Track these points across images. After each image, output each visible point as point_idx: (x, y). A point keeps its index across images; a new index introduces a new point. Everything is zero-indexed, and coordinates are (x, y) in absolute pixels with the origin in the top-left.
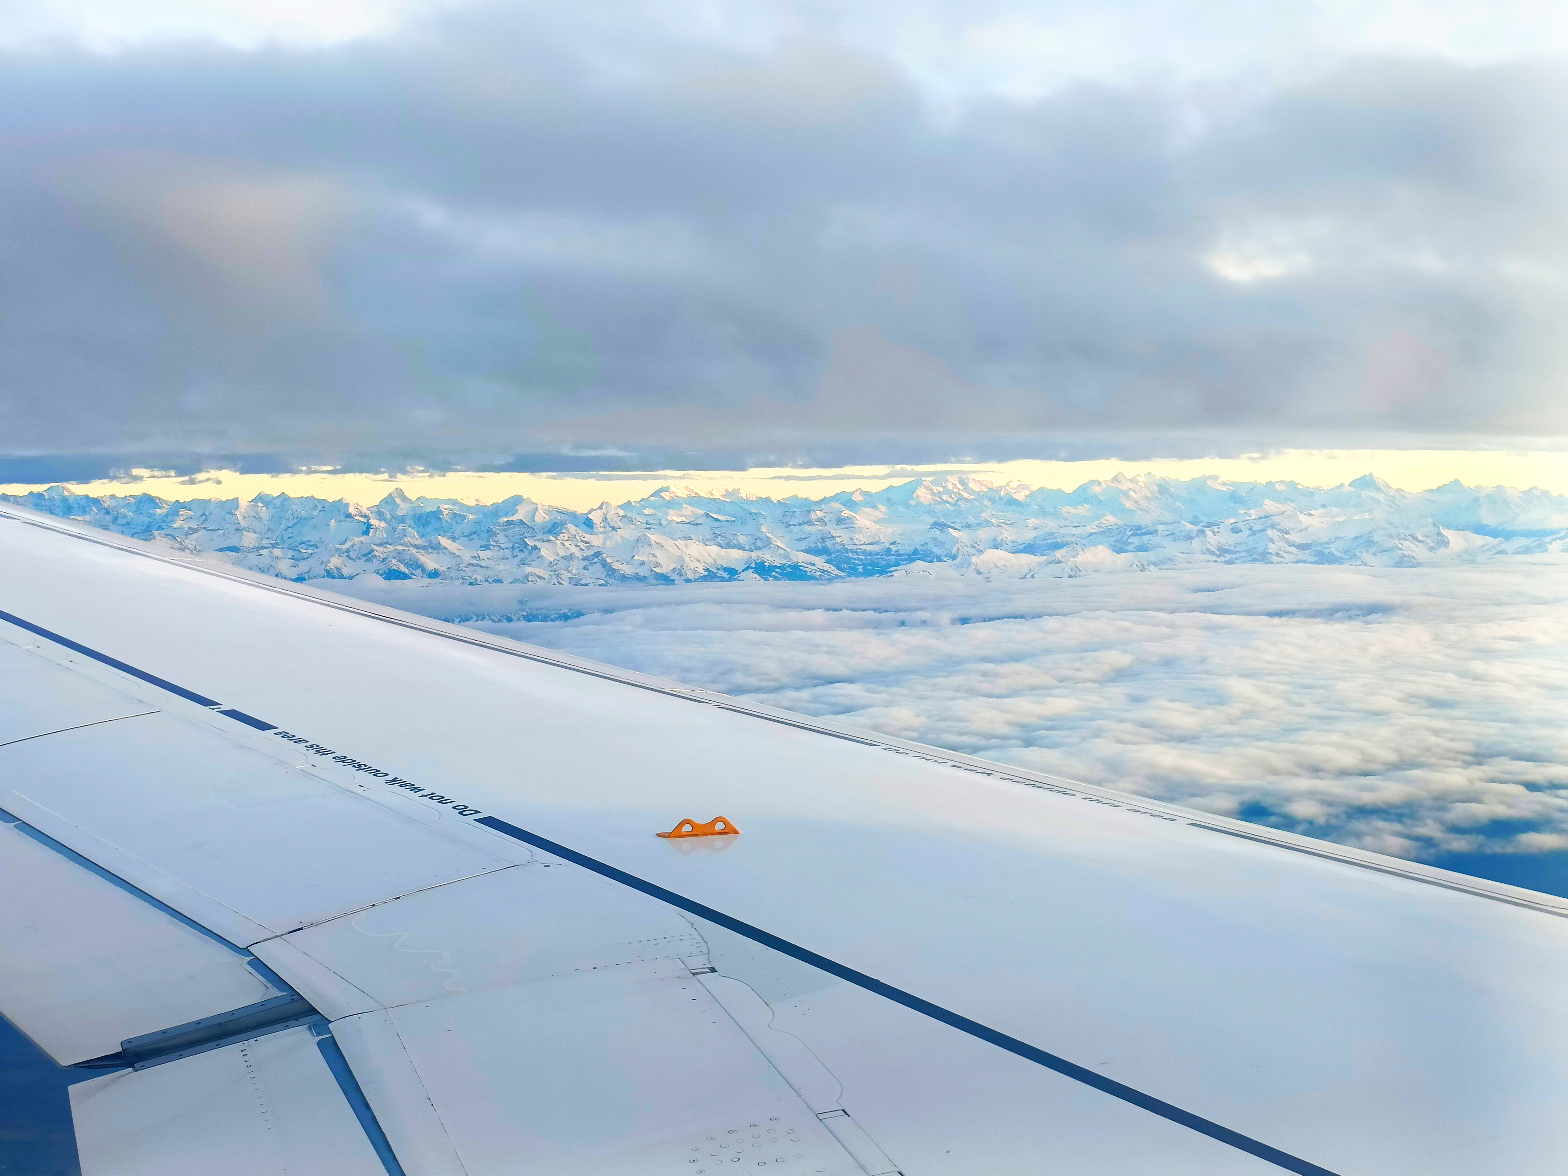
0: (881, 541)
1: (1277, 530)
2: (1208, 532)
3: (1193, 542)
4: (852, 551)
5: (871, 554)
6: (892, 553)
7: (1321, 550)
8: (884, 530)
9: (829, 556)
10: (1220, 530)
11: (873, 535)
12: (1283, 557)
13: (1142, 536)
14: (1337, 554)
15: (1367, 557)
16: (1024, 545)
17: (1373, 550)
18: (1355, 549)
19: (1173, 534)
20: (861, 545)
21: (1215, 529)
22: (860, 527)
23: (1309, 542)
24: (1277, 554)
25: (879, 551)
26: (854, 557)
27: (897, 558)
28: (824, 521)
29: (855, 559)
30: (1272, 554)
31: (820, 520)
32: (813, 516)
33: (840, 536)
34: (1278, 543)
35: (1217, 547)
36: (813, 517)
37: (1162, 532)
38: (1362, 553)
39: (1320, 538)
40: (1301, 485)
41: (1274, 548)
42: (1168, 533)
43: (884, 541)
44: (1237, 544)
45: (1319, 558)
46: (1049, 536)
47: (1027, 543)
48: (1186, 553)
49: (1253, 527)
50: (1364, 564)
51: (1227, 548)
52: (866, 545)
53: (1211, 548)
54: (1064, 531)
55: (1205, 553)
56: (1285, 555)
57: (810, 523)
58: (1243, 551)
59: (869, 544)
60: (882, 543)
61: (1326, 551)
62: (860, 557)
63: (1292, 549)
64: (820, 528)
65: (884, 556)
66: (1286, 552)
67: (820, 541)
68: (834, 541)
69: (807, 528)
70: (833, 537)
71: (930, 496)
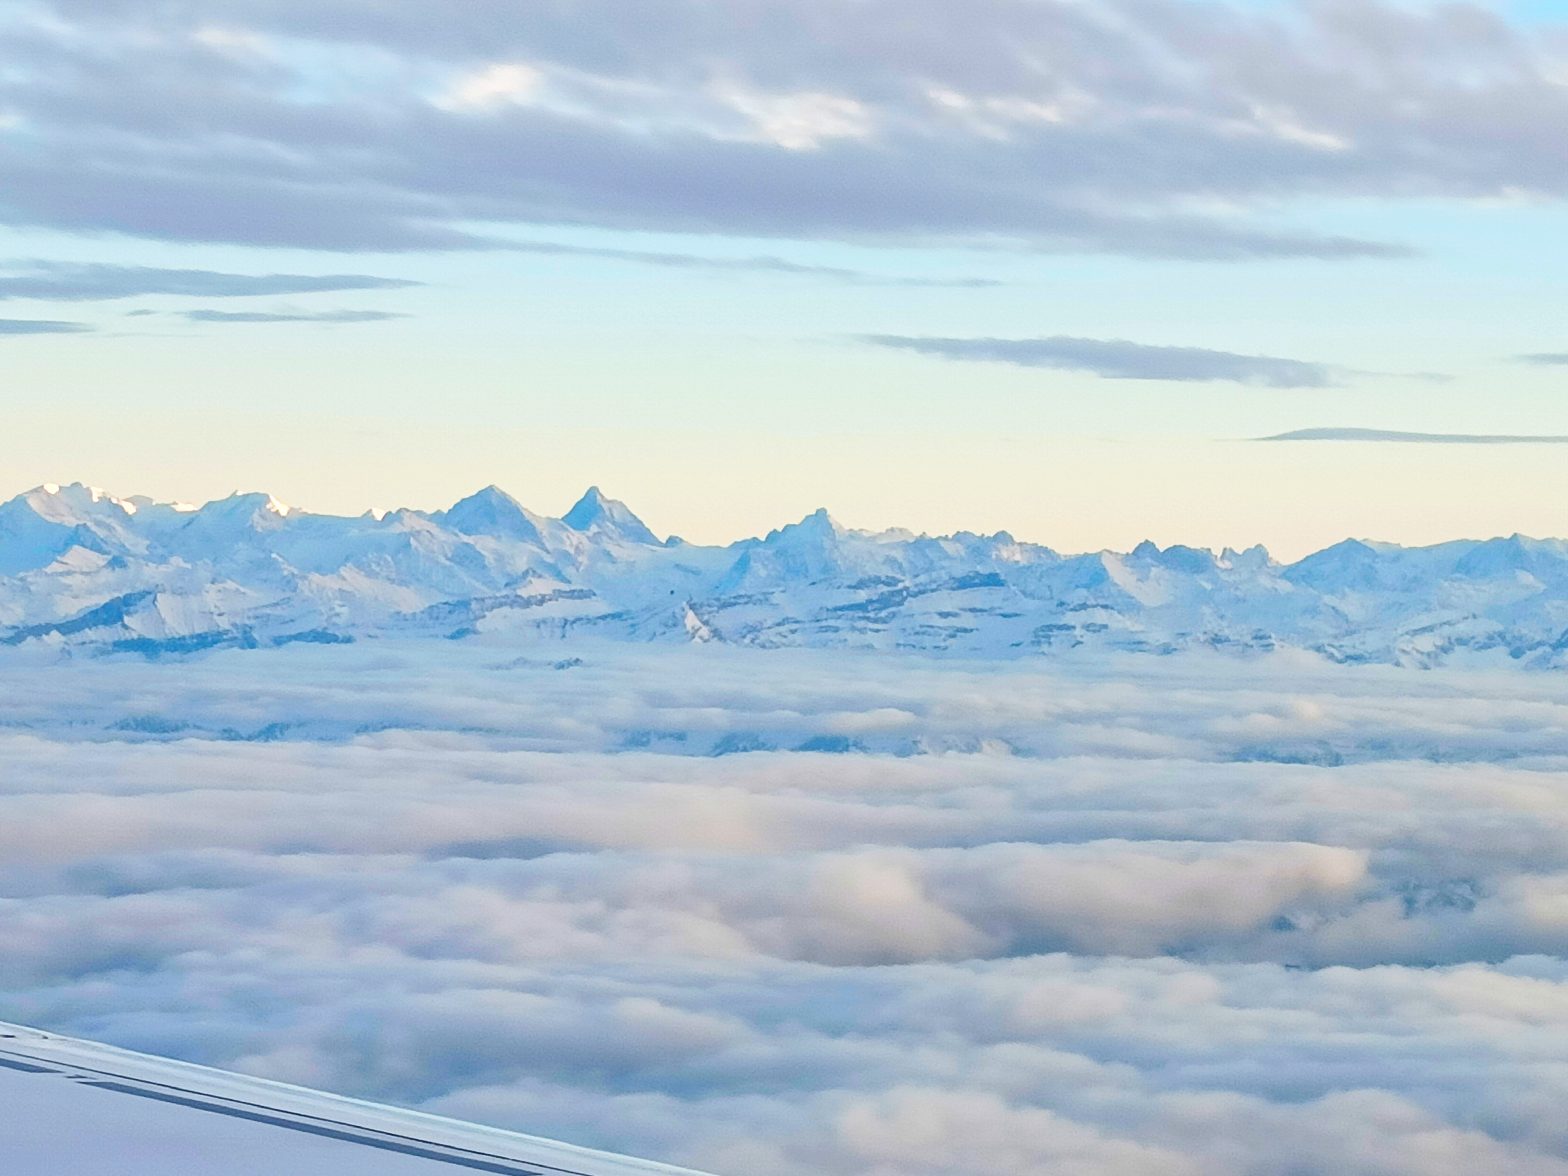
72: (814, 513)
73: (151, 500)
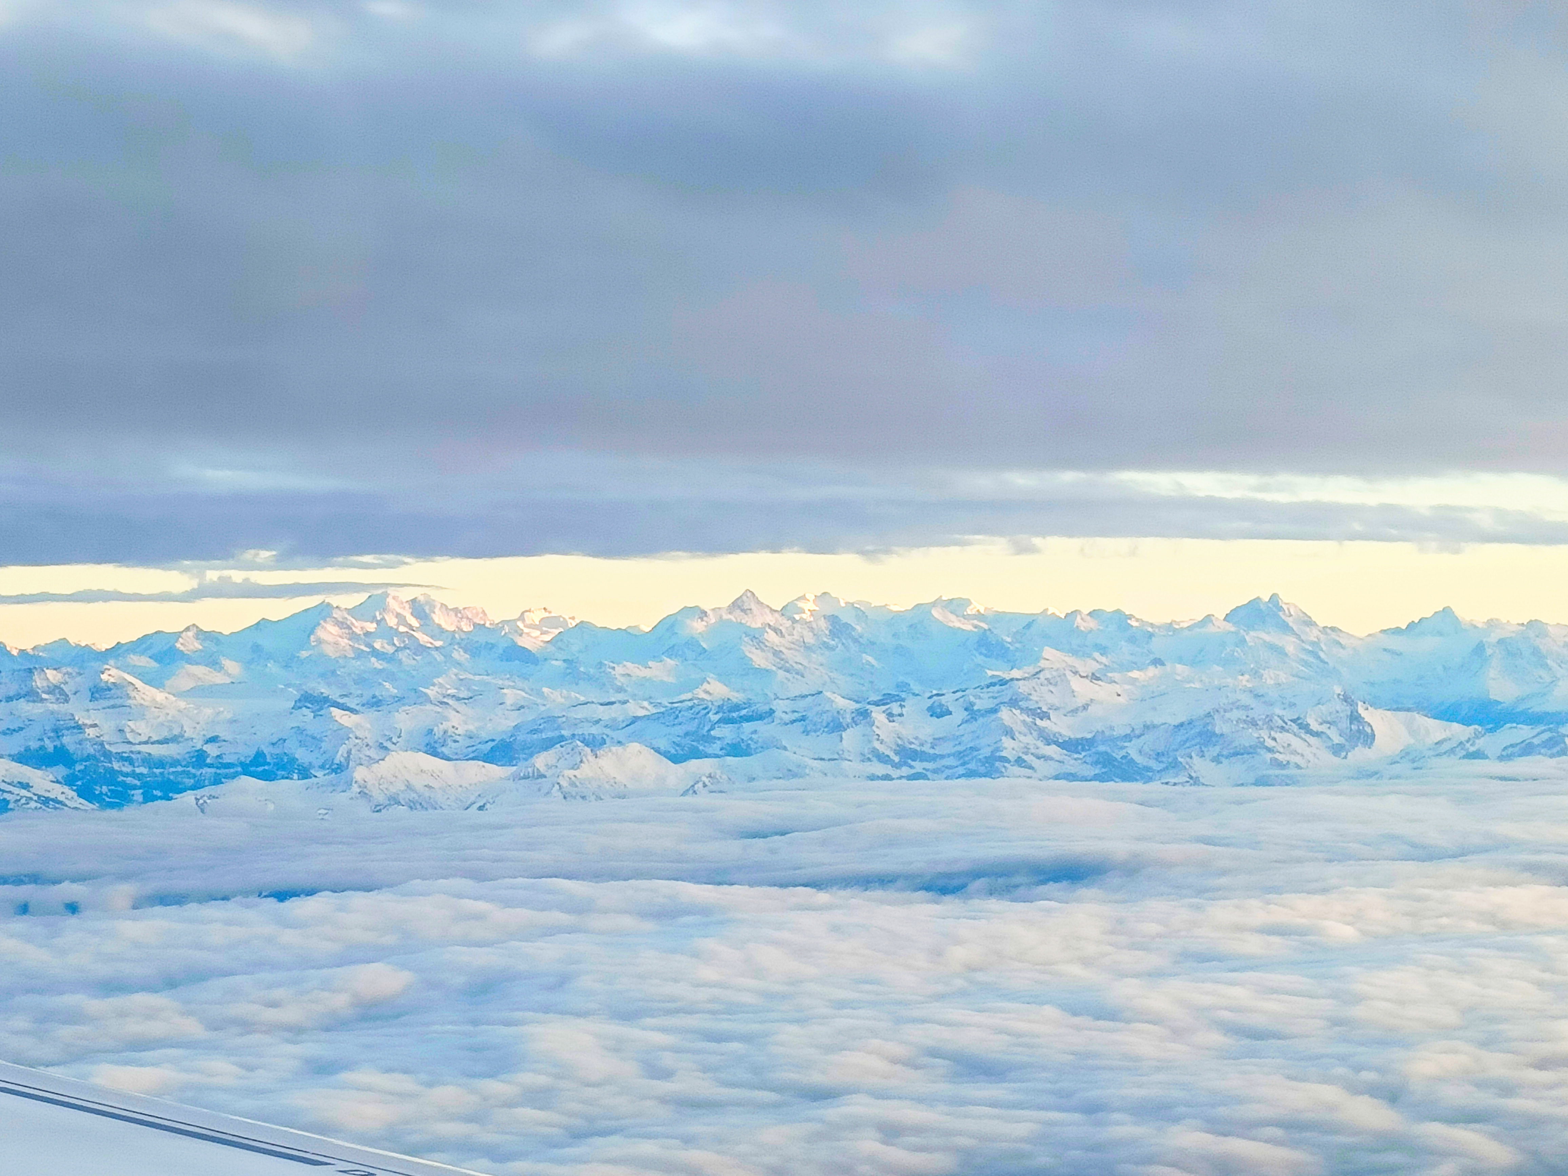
0: (186, 735)
1: (1021, 709)
2: (878, 715)
3: (843, 736)
4: (121, 758)
5: (161, 763)
6: (208, 761)
7: (1106, 753)
8: (195, 712)
9: (70, 768)
10: (904, 711)
11: (171, 721)
12: (1031, 767)
13: (741, 722)
14: (1139, 759)
15: (1201, 766)
16: (491, 744)
17: (1214, 751)
18: (1177, 750)
19: (803, 719)
20: (140, 743)
21: (895, 708)
22: (141, 705)
23: (1089, 736)
24: (1020, 762)
25: (178, 757)
26: (124, 769)
27: (218, 771)
28: (62, 692)
29: (126, 775)
30: (1008, 761)
31: (55, 690)
32: (38, 682)
33: (95, 726)
34: (1022, 738)
35: (894, 747)
36: (38, 684)
37: (784, 716)
38: (1191, 757)
39: (1112, 728)
40: (1137, 620)
41: (1013, 749)
42: (796, 716)
43: (193, 736)
44: (937, 741)
45: (1104, 770)
46: (545, 725)
47: (498, 739)
48: (829, 760)
49: (972, 704)
50: (1191, 781)
51: (918, 749)
52: (152, 743)
53: (881, 748)
54: (581, 713)
55: (869, 759)
56: (1035, 763)
57: (32, 695)
58: (949, 755)
59: (159, 742)
60: (187, 740)
61: (1118, 755)
62: (136, 769)
63: (1052, 750)
64: (55, 707)
65: (190, 769)
66: (1039, 758)
67: (52, 735)
68: (81, 736)
69: (25, 707)
70: (79, 728)
71: (346, 641)
72: (1441, 609)
73: (871, 604)
